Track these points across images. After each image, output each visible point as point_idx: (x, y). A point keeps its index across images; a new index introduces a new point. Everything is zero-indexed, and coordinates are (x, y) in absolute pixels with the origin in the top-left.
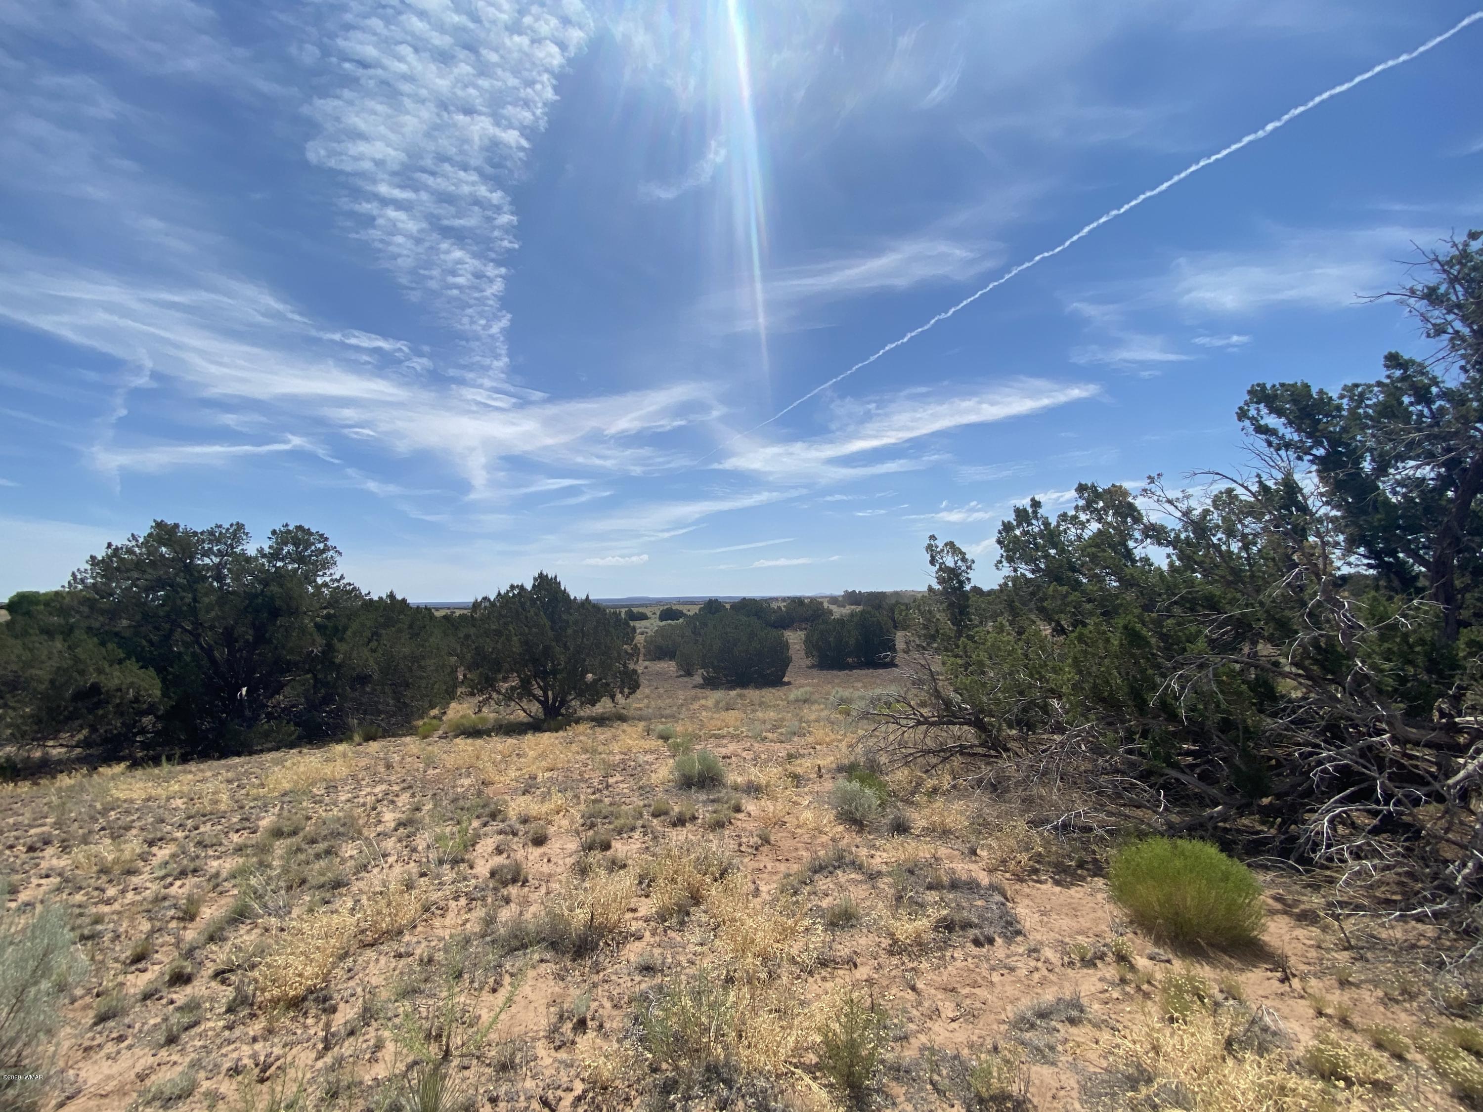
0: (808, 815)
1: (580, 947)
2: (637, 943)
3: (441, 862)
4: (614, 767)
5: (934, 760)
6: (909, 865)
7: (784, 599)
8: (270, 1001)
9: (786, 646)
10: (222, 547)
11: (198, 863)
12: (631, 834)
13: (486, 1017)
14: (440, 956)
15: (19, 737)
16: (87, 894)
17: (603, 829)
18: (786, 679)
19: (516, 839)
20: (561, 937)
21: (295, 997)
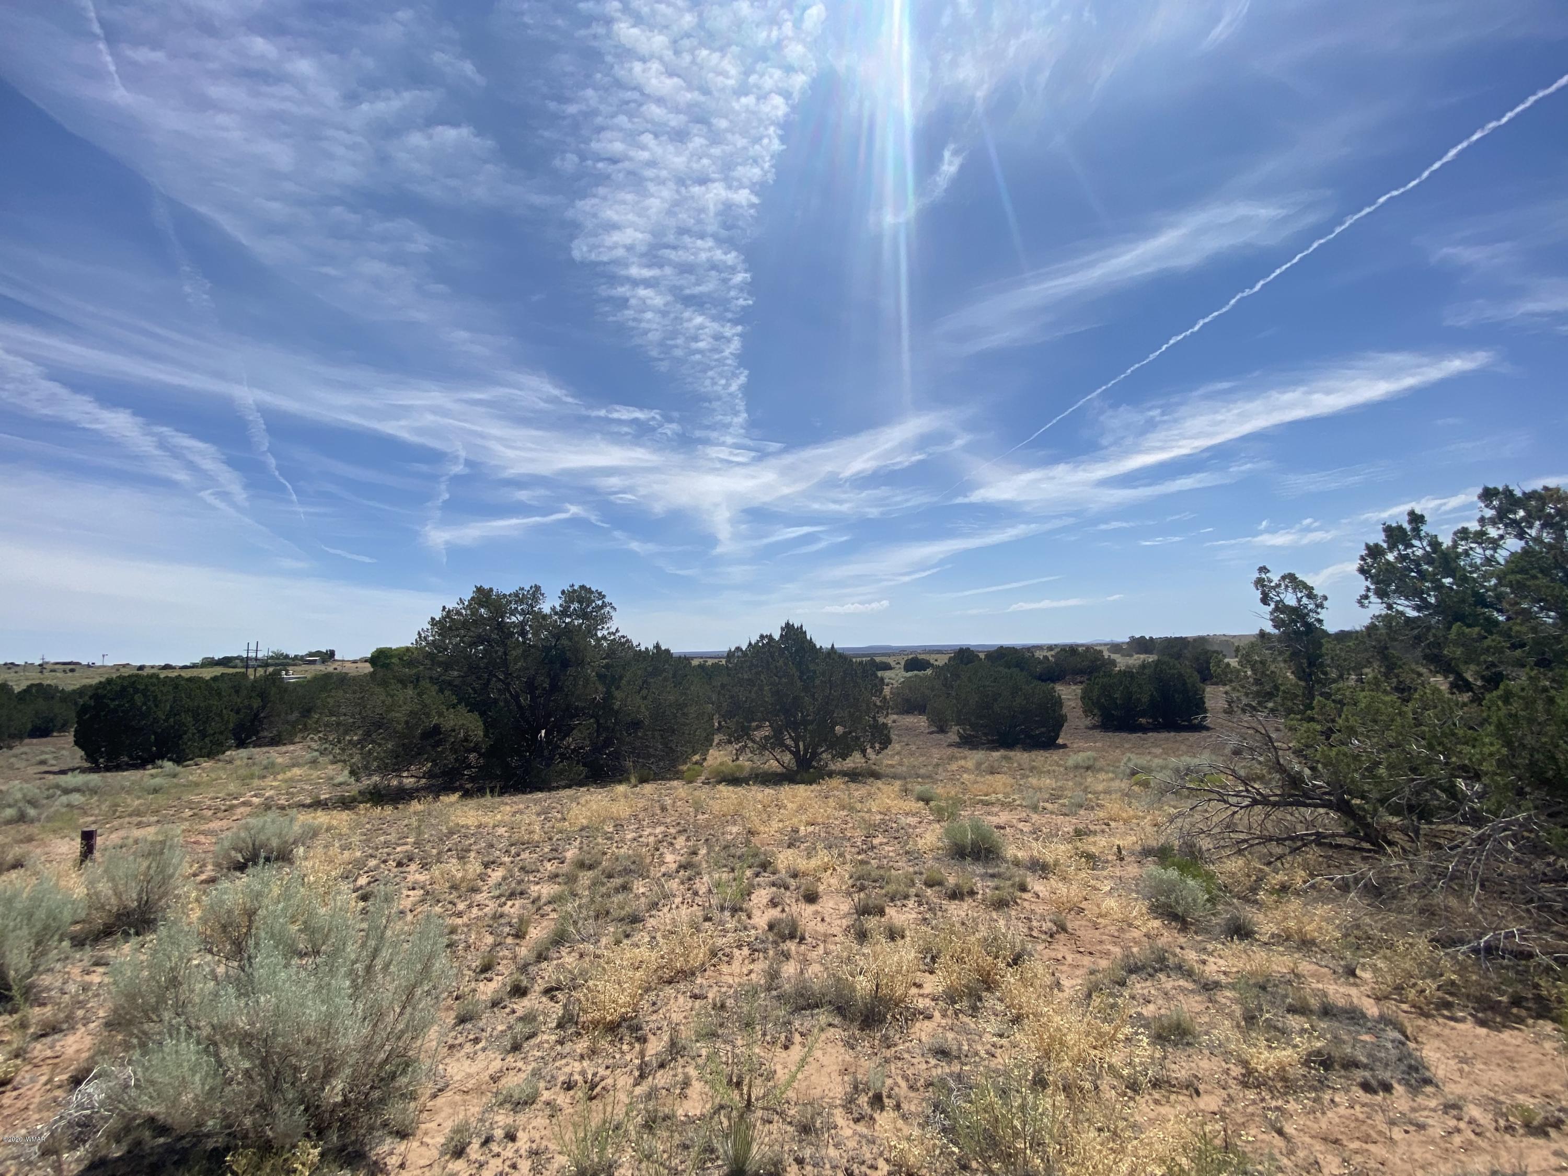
0: (1111, 903)
1: (867, 1017)
2: (926, 1022)
3: (722, 909)
4: (875, 827)
5: (1278, 850)
6: (1261, 980)
7: (1050, 648)
8: (591, 1022)
9: (1059, 703)
10: (524, 606)
11: (523, 887)
12: (905, 902)
13: (782, 1075)
14: (730, 1003)
15: (383, 769)
16: (443, 906)
17: (875, 894)
18: (1060, 741)
19: (788, 893)
20: (847, 1002)
21: (612, 1022)
